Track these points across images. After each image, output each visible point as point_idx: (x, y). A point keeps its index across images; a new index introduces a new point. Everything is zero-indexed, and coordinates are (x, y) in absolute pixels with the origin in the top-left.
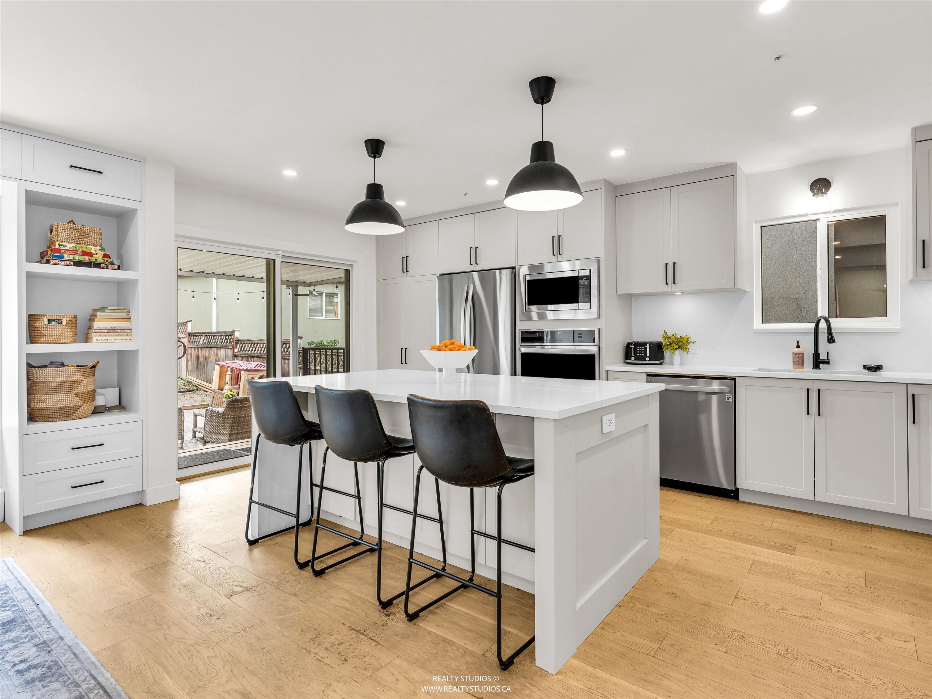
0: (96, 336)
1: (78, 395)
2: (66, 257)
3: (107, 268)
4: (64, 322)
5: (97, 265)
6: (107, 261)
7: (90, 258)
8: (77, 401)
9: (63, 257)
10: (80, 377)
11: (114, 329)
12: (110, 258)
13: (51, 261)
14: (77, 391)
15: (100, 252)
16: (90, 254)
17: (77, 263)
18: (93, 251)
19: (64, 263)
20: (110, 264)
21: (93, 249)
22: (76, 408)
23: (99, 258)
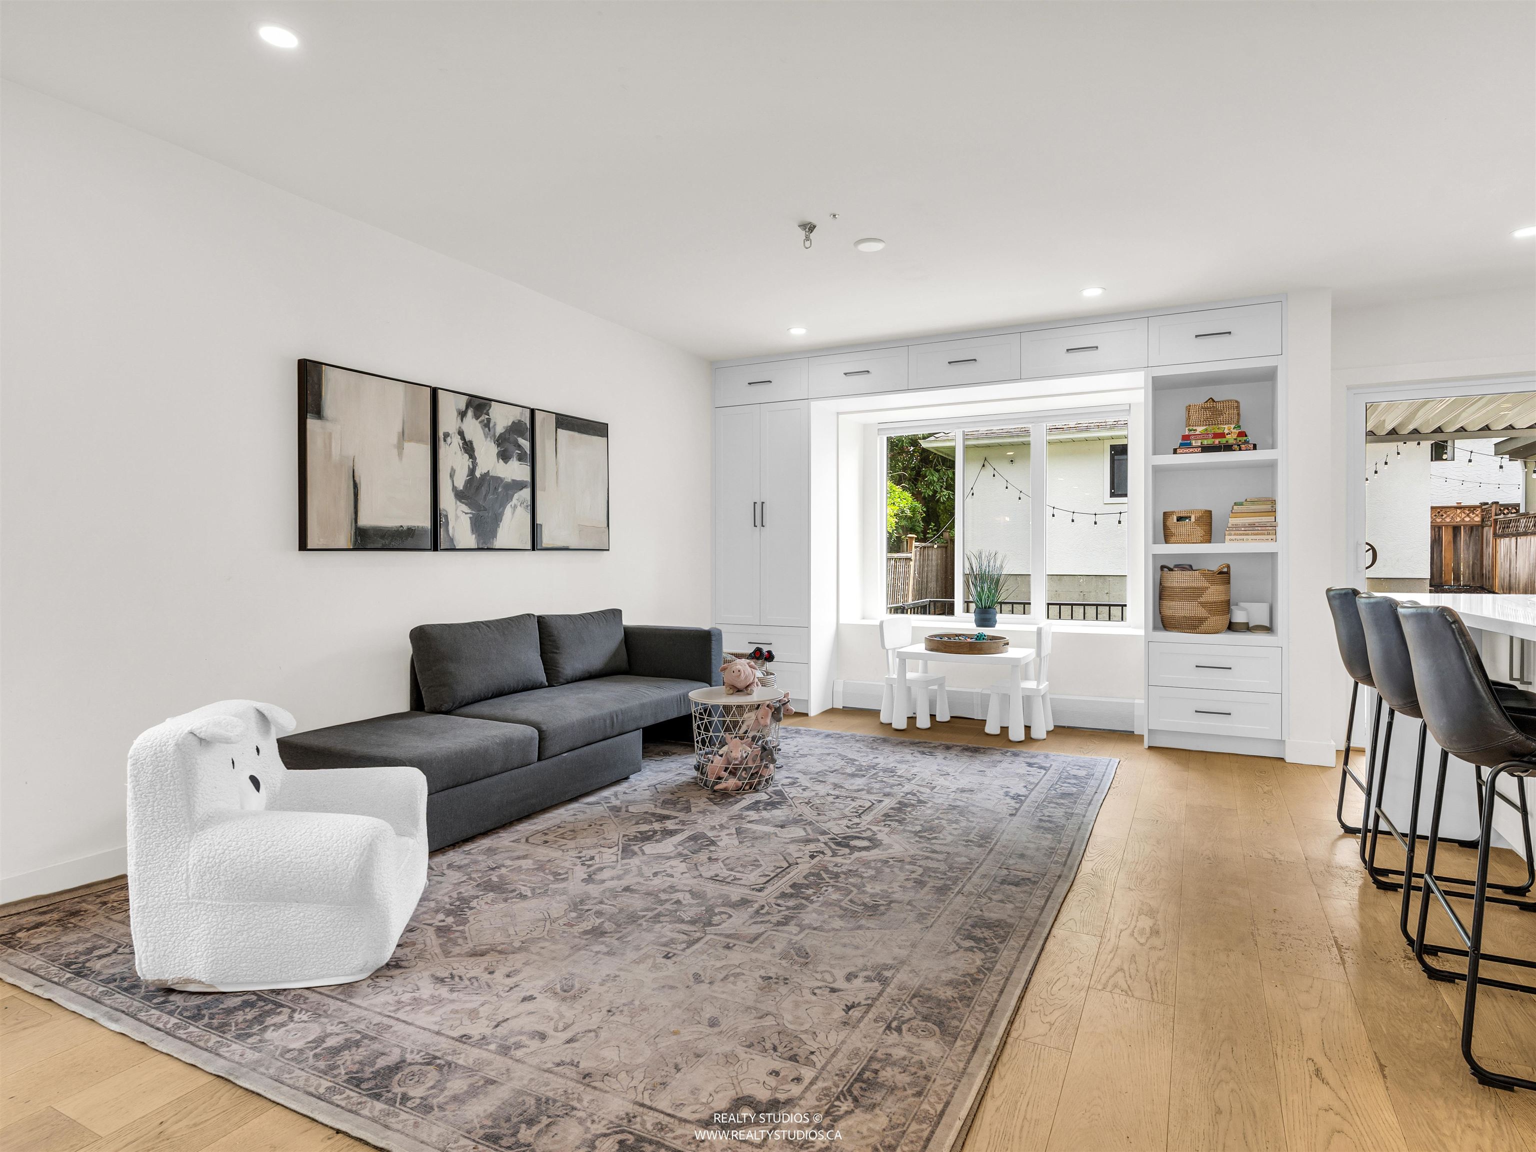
0: (1230, 535)
1: (1203, 605)
2: (1194, 443)
3: (1240, 450)
4: (1193, 519)
5: (1228, 448)
6: (1240, 441)
7: (1220, 440)
8: (1202, 612)
9: (1190, 444)
10: (1206, 584)
11: (1252, 526)
12: (1246, 436)
13: (1178, 451)
14: (1202, 600)
15: (1235, 431)
16: (1222, 435)
17: (1205, 449)
18: (1226, 431)
19: (1191, 450)
20: (1244, 443)
21: (1226, 429)
22: (1201, 620)
23: (1231, 439)
